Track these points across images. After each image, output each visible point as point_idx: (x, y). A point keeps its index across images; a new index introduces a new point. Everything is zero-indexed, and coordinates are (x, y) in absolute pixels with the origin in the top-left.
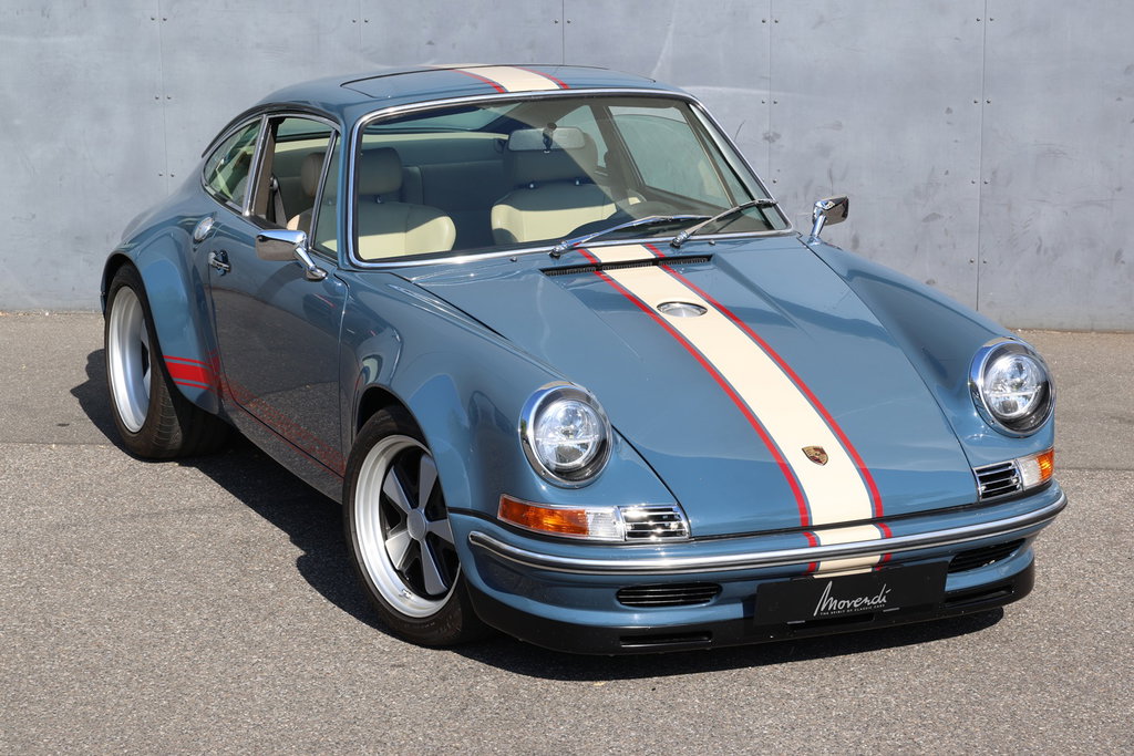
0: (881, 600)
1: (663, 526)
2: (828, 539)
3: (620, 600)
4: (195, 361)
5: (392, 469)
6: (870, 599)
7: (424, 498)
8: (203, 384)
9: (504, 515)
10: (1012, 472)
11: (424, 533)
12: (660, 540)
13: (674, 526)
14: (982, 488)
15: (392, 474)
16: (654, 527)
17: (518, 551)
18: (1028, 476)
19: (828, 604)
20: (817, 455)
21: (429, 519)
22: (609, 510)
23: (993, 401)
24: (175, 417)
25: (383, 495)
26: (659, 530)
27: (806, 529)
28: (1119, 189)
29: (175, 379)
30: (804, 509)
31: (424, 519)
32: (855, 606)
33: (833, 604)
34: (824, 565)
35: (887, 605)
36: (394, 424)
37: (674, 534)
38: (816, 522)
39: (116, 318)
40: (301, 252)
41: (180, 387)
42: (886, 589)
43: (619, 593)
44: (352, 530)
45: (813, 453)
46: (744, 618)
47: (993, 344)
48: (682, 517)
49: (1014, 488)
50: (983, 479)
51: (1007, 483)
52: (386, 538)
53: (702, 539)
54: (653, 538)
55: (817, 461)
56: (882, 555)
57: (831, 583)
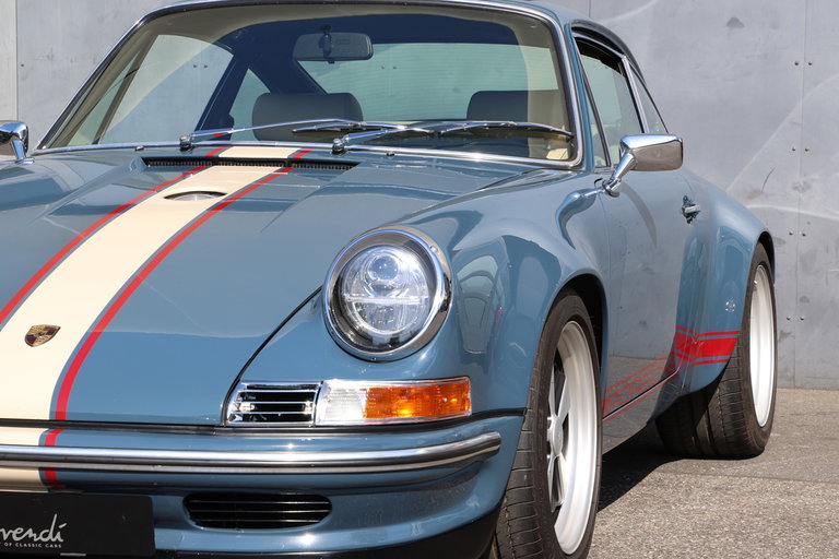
10: (311, 397)
35: (66, 546)
42: (59, 522)
49: (304, 418)
51: (297, 407)
56: (40, 469)
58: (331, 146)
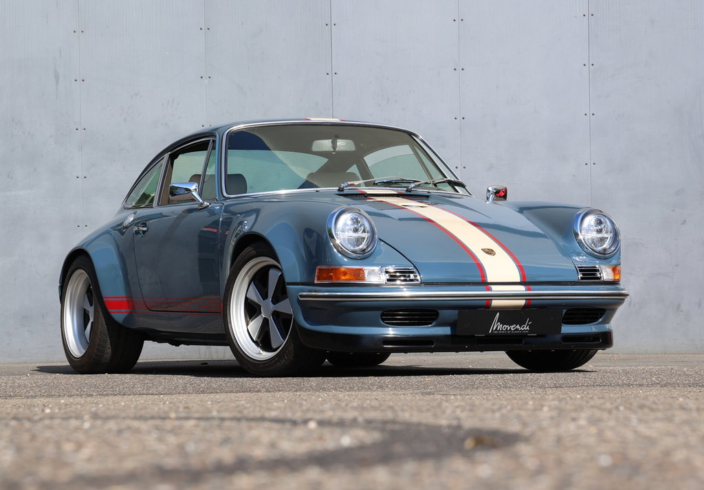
0: (526, 328)
1: (405, 276)
2: (496, 289)
3: (383, 320)
4: (122, 297)
5: (252, 283)
6: (520, 326)
7: (271, 293)
8: (128, 310)
9: (318, 280)
10: (598, 271)
11: (271, 312)
12: (403, 283)
13: (412, 276)
14: (580, 276)
15: (252, 286)
16: (400, 276)
17: (326, 294)
18: (606, 274)
19: (497, 326)
20: (490, 252)
21: (274, 304)
22: (376, 269)
23: (586, 238)
24: (108, 338)
25: (246, 299)
26: (402, 278)
27: (485, 284)
28: (677, 266)
29: (110, 311)
30: (483, 274)
31: (271, 304)
32: (512, 329)
33: (500, 326)
34: (495, 303)
35: (530, 331)
36: (254, 252)
37: (412, 280)
38: (489, 281)
39: (69, 294)
40: (194, 193)
41: (113, 315)
42: (529, 322)
43: (382, 315)
44: (229, 321)
45: (487, 251)
46: (451, 335)
47: (582, 212)
48: (417, 272)
49: (599, 278)
50: (580, 271)
51: (594, 274)
52: (247, 325)
53: (427, 284)
54: (398, 282)
55: (490, 254)
56: (526, 299)
57: (498, 314)
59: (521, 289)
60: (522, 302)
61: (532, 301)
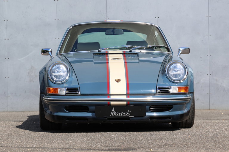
2: (112, 97)
6: (125, 113)
12: (73, 95)
19: (114, 113)
27: (109, 95)
32: (121, 114)
33: (115, 113)
34: (112, 103)
35: (130, 115)
37: (76, 93)
38: (111, 93)
42: (129, 111)
43: (65, 108)
45: (117, 80)
49: (169, 92)
51: (167, 90)
53: (83, 95)
55: (118, 82)
56: (127, 102)
57: (114, 108)
58: (129, 50)
59: (125, 97)
60: (126, 103)
61: (130, 103)
